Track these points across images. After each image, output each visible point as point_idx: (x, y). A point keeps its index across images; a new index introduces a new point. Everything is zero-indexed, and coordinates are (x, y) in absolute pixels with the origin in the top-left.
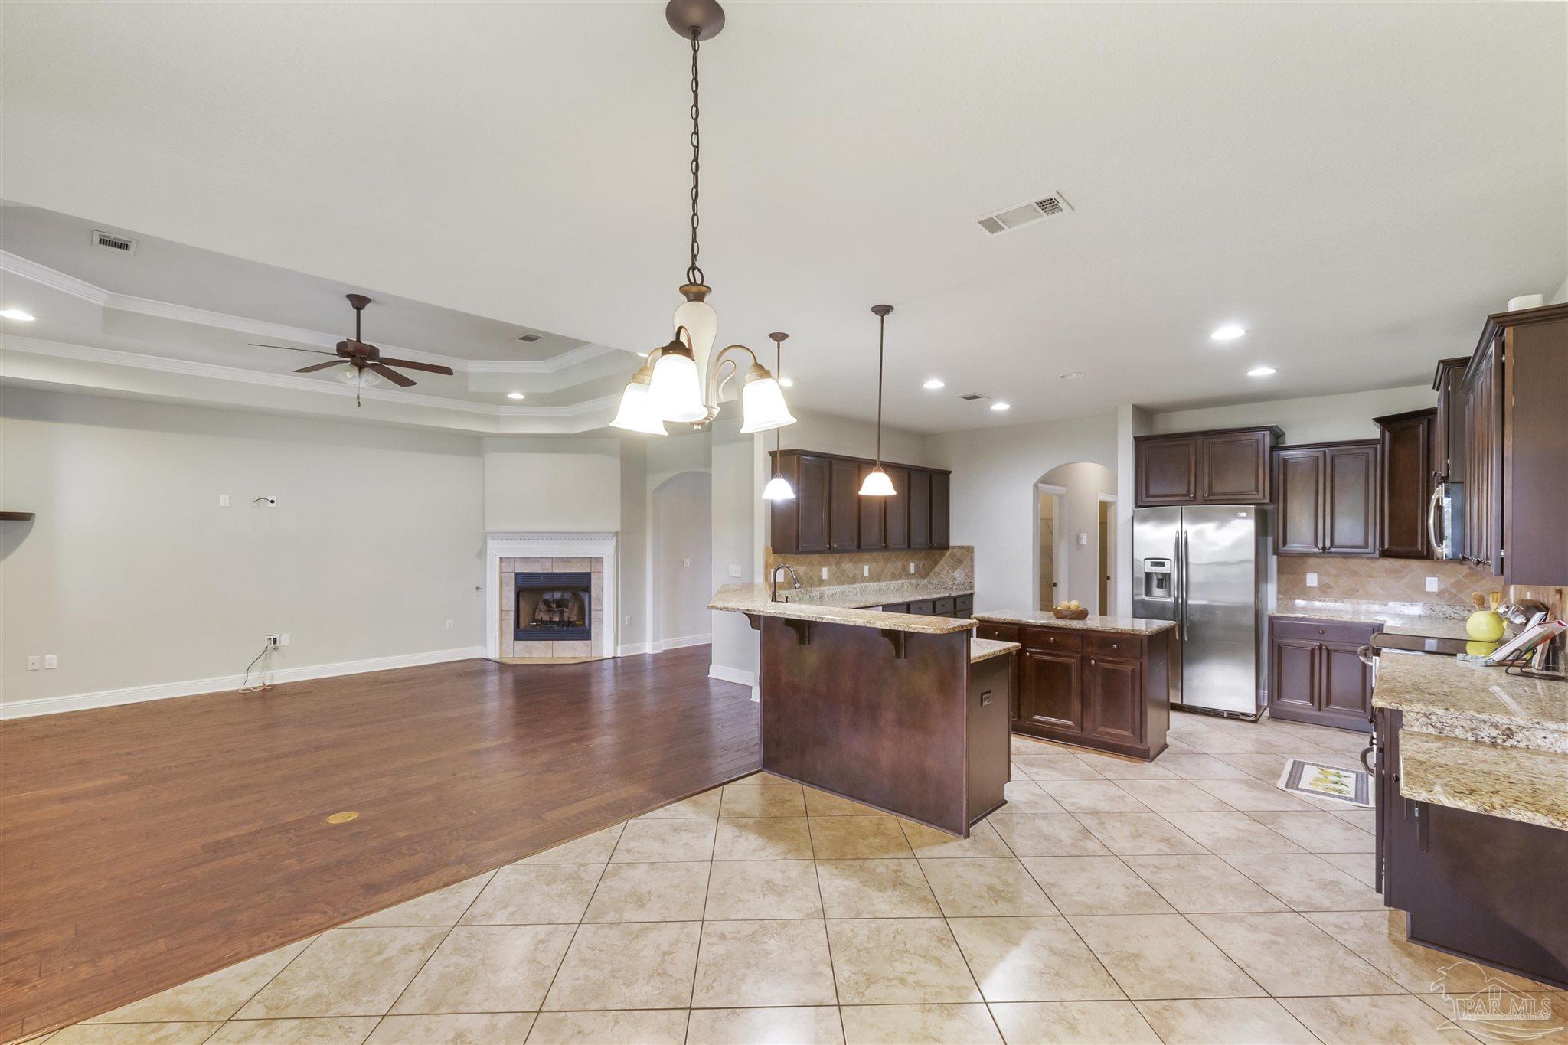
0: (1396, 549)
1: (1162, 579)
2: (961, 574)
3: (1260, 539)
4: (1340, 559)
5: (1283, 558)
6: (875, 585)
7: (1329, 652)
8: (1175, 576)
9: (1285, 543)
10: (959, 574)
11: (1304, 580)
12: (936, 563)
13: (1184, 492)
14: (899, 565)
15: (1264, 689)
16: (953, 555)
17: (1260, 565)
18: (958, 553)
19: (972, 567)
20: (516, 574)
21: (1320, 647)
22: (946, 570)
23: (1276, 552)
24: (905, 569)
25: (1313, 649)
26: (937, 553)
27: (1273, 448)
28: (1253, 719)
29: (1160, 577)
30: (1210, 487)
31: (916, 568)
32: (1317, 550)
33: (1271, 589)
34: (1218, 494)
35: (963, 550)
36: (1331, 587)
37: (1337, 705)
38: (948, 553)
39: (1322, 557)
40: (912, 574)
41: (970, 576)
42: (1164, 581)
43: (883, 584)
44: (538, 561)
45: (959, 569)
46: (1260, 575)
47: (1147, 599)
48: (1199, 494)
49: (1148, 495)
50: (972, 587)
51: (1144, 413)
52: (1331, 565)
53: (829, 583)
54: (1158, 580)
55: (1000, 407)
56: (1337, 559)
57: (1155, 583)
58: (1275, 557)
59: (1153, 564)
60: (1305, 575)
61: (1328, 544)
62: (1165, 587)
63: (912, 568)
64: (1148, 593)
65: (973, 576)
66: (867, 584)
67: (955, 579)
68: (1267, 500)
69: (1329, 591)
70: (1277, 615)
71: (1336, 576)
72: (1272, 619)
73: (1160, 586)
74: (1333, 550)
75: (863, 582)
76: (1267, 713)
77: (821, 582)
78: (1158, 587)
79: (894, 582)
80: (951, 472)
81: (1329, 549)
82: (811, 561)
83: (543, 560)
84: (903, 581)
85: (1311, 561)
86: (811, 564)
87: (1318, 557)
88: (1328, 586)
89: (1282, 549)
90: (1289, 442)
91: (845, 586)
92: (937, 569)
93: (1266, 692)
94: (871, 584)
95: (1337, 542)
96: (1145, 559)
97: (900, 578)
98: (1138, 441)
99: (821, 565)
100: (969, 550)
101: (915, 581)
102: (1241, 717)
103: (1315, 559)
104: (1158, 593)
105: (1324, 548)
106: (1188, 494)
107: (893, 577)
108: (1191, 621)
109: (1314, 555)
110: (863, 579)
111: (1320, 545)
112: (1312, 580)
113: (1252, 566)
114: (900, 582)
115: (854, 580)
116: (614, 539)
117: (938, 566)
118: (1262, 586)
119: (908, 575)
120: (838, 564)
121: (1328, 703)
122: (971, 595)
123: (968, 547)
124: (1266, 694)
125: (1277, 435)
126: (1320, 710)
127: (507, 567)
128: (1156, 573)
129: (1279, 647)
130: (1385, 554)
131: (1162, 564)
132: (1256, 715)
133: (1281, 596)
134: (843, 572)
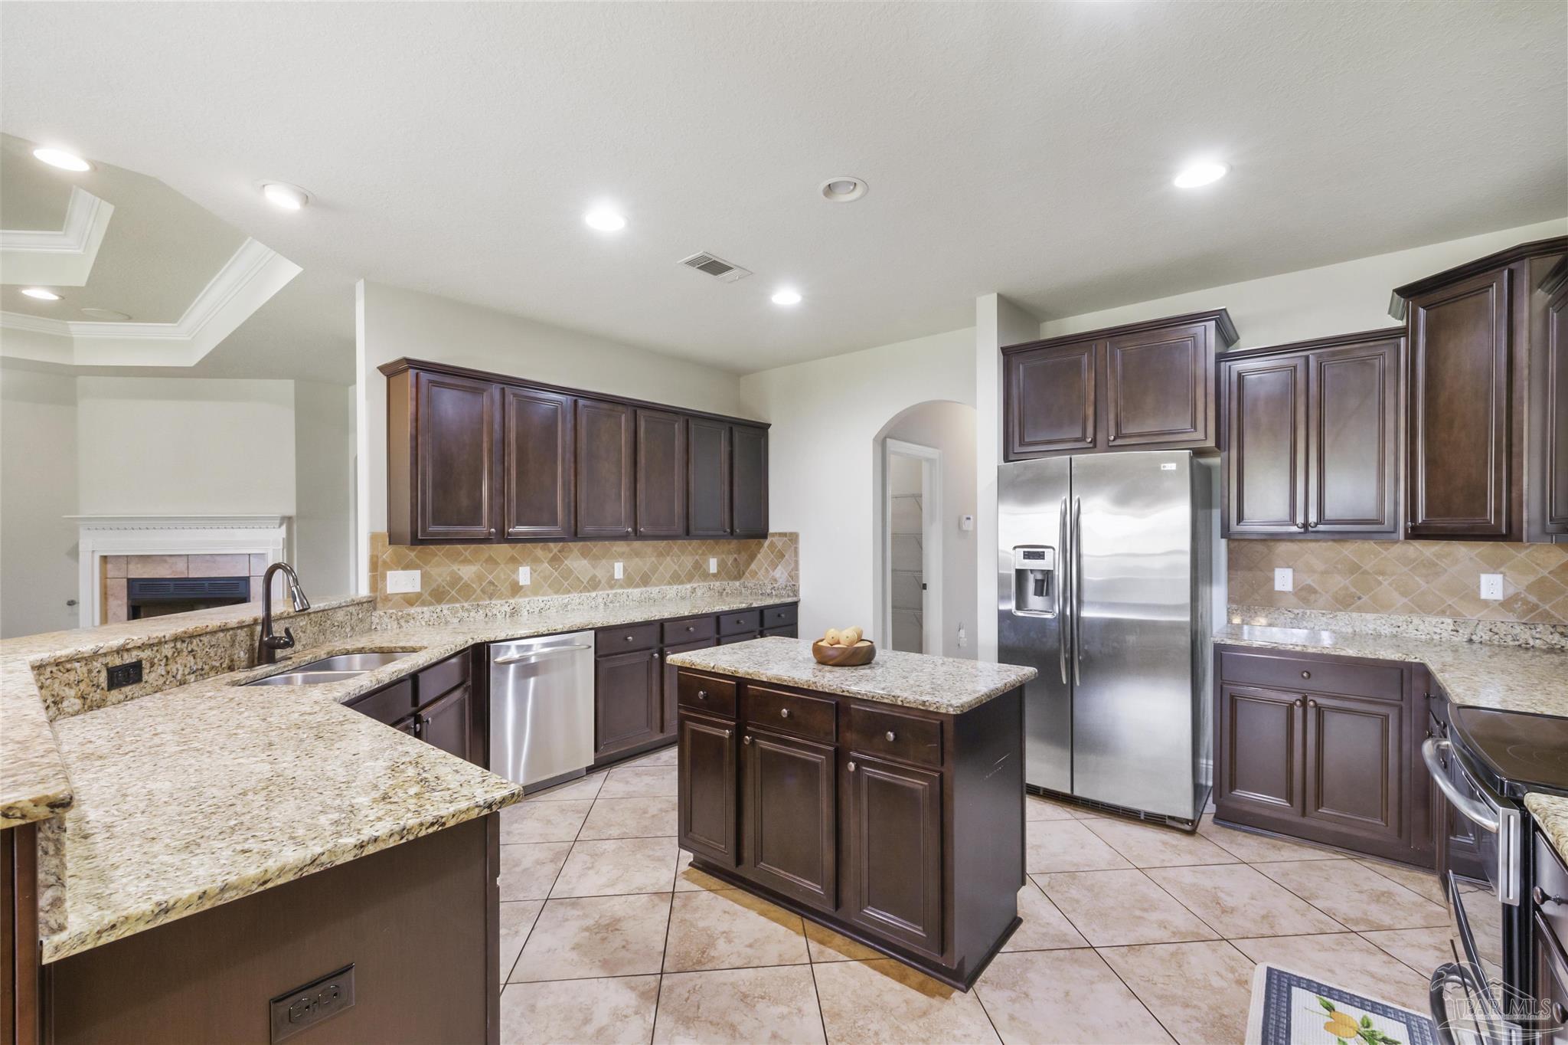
0: (1440, 522)
1: (1043, 581)
2: (782, 573)
3: (1201, 513)
4: (1330, 543)
5: (1236, 544)
6: (636, 592)
7: (1319, 710)
8: (1059, 574)
9: (1240, 518)
10: (780, 574)
11: (1271, 580)
12: (752, 557)
13: (1079, 435)
14: (688, 561)
15: (1207, 758)
16: (772, 545)
17: (1200, 556)
18: (779, 543)
19: (797, 562)
20: (130, 581)
21: (1304, 703)
22: (764, 568)
23: (1226, 533)
24: (697, 566)
25: (1291, 706)
26: (753, 542)
27: (1221, 357)
28: (1187, 827)
29: (1039, 577)
30: (1118, 425)
31: (722, 565)
32: (1294, 529)
33: (1218, 595)
34: (1130, 436)
35: (785, 539)
36: (1315, 592)
37: (1332, 807)
38: (767, 543)
39: (1300, 541)
40: (714, 575)
41: (794, 576)
42: (1044, 584)
43: (654, 591)
44: (165, 561)
45: (779, 567)
46: (1200, 571)
47: (1020, 614)
48: (1100, 437)
49: (1022, 444)
50: (796, 593)
51: (1012, 309)
52: (1316, 554)
53: (536, 589)
54: (1037, 581)
55: (787, 297)
56: (1324, 544)
57: (1031, 586)
58: (1224, 542)
59: (1028, 556)
60: (1274, 570)
61: (1313, 518)
62: (1047, 594)
63: (713, 565)
64: (1021, 603)
65: (797, 576)
66: (620, 591)
67: (776, 580)
68: (1211, 443)
69: (1312, 597)
70: (1229, 642)
71: (1323, 573)
72: (1220, 650)
73: (1039, 592)
74: (1321, 527)
75: (612, 587)
76: (1210, 808)
77: (516, 589)
78: (1035, 594)
79: (675, 587)
80: (770, 425)
81: (1316, 524)
82: (490, 557)
83: (173, 559)
84: (695, 585)
85: (1283, 548)
86: (491, 560)
87: (1292, 541)
88: (1311, 590)
89: (1235, 527)
90: (1244, 344)
91: (571, 596)
92: (753, 566)
93: (1211, 762)
94: (630, 590)
95: (1329, 514)
96: (1015, 548)
97: (690, 581)
98: (1008, 354)
99: (514, 561)
100: (792, 538)
101: (718, 584)
102: (1168, 822)
103: (1289, 544)
104: (1036, 603)
105: (1306, 525)
106: (1083, 439)
107: (676, 579)
108: (1086, 652)
109: (1290, 537)
110: (612, 583)
111: (1300, 520)
112: (1283, 580)
113: (1187, 560)
114: (688, 586)
115: (594, 585)
116: (284, 527)
117: (755, 562)
118: (1203, 590)
119: (706, 576)
120: (555, 560)
121: (1319, 804)
122: (795, 604)
123: (791, 534)
124: (1211, 767)
125: (1226, 333)
126: (1304, 814)
127: (112, 570)
128: (1032, 571)
129: (1233, 700)
130: (1416, 533)
131: (1041, 556)
132: (1192, 822)
133: (1234, 606)
134: (568, 574)
